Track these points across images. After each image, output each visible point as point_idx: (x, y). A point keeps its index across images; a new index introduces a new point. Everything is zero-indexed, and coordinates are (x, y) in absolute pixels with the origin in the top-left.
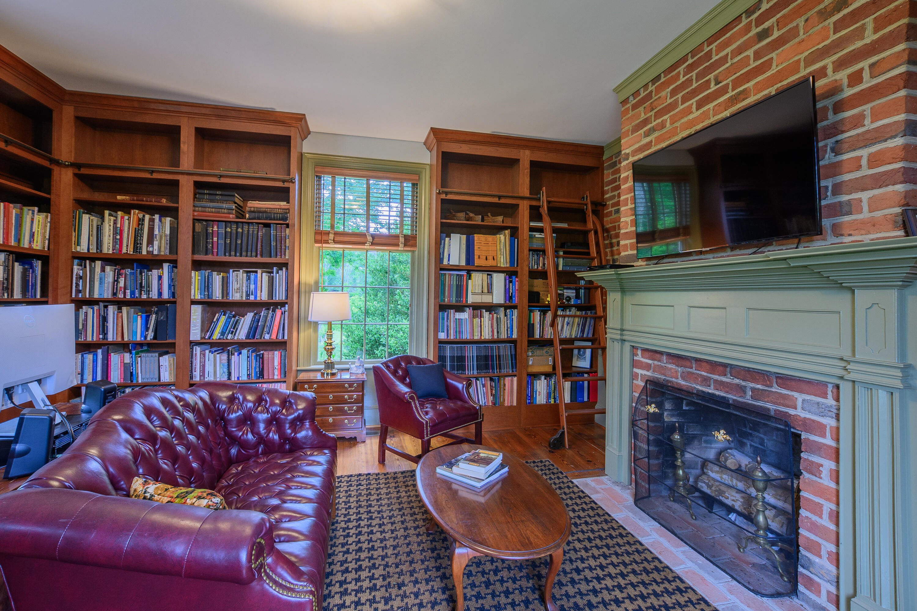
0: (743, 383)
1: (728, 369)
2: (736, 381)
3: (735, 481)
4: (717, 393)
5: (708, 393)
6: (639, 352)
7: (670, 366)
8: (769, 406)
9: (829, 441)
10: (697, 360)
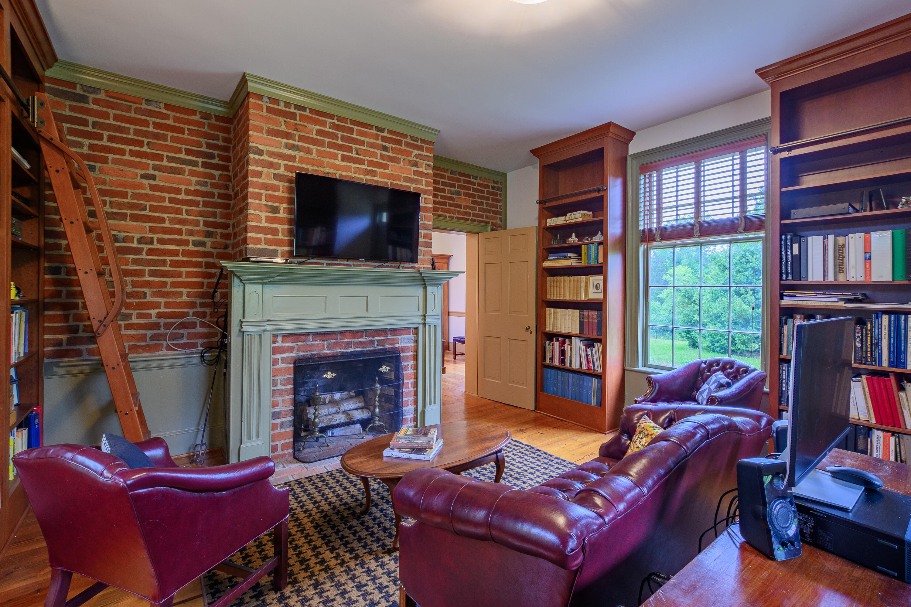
0: (373, 339)
1: (364, 333)
2: (369, 339)
3: (330, 410)
4: (357, 350)
5: (351, 352)
6: (279, 339)
7: (316, 342)
8: (387, 347)
9: (411, 353)
10: (341, 332)
